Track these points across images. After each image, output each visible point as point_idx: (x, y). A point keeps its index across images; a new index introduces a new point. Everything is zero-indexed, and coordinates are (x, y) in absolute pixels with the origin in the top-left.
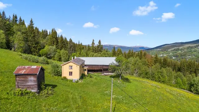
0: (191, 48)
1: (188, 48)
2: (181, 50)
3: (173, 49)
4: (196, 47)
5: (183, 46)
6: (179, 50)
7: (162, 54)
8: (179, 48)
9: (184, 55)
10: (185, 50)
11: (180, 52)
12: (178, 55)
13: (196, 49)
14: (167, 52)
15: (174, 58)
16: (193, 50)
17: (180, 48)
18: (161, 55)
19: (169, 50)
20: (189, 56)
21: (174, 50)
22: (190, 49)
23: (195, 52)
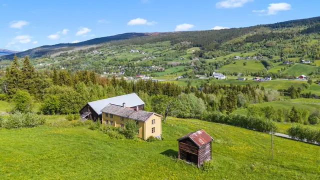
0: (84, 53)
1: (80, 52)
2: (71, 55)
3: (59, 54)
4: (89, 51)
5: (72, 49)
6: (67, 55)
7: (42, 62)
8: (67, 53)
9: (77, 64)
10: (76, 55)
11: (69, 58)
12: (69, 63)
13: (90, 53)
14: (49, 58)
15: (63, 68)
16: (87, 55)
17: (69, 52)
18: (41, 64)
19: (53, 56)
20: (83, 64)
21: (60, 56)
22: (82, 54)
23: (90, 59)
